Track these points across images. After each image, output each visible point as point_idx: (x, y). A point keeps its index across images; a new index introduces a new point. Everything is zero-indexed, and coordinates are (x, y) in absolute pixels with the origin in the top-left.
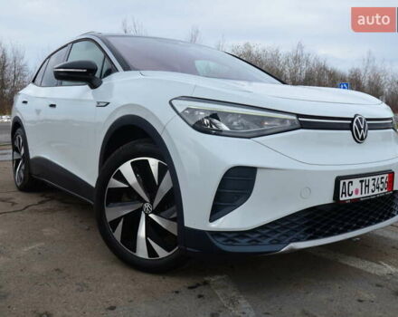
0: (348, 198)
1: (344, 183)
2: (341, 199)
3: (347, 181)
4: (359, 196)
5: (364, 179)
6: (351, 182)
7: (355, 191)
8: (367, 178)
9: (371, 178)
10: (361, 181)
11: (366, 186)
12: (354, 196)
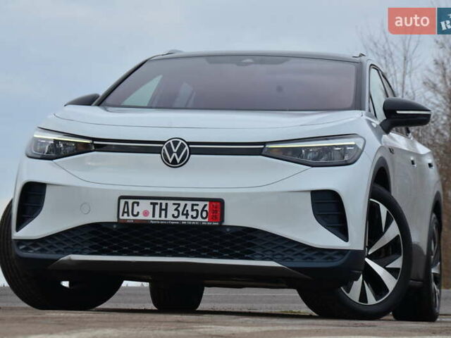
0: (131, 217)
1: (126, 203)
2: (121, 217)
3: (130, 202)
4: (150, 217)
5: (159, 202)
6: (138, 204)
7: (144, 212)
8: (164, 202)
9: (170, 203)
10: (154, 204)
11: (161, 210)
12: (141, 217)
